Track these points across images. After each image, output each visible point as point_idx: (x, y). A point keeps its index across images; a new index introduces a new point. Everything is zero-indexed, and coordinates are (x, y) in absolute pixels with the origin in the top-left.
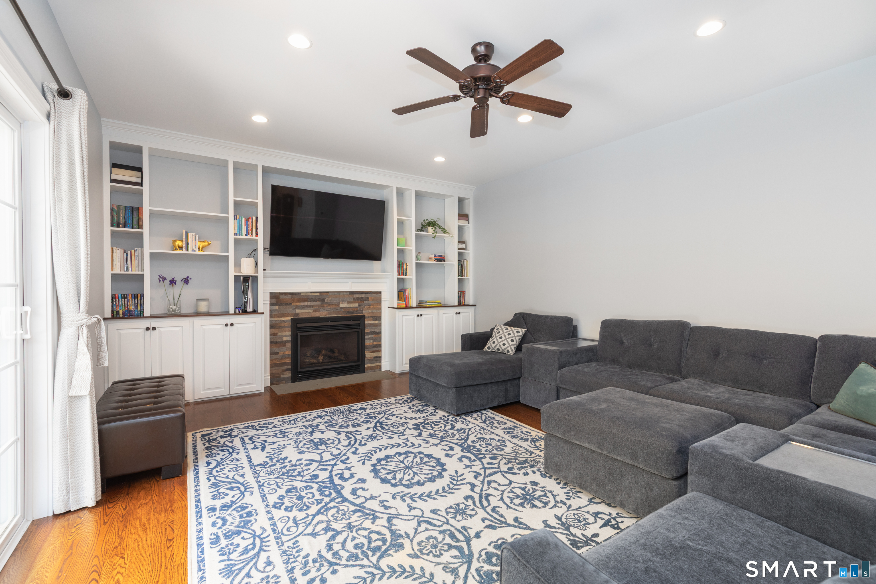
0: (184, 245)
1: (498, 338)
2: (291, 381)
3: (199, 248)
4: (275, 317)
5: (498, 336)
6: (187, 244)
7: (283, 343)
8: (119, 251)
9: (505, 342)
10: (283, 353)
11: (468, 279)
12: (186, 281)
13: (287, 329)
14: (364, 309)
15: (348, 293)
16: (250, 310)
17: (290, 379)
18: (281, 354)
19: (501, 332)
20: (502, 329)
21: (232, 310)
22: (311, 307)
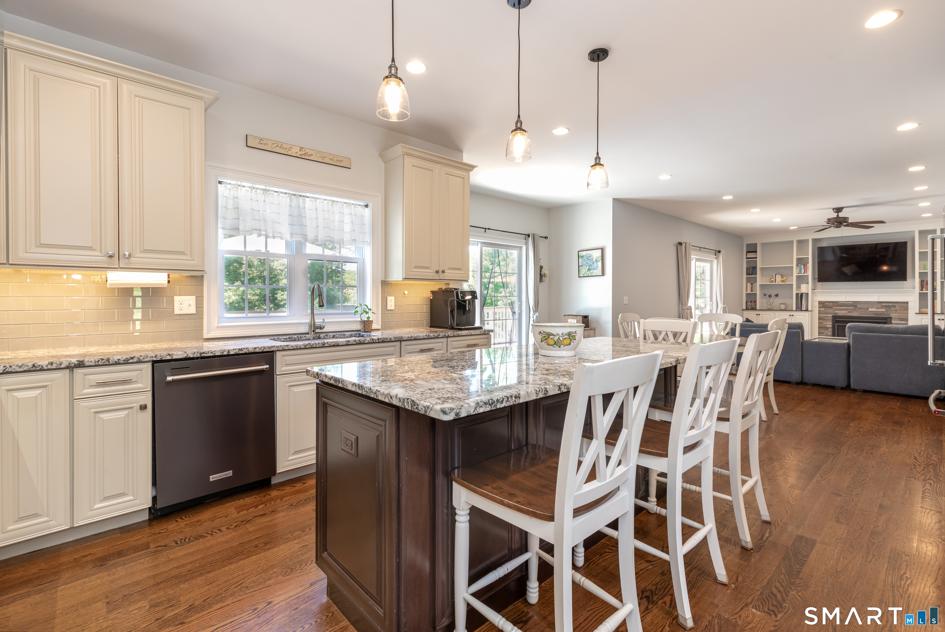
3: (782, 281)
4: (822, 314)
6: (775, 280)
7: (827, 328)
8: (749, 284)
12: (777, 295)
13: (829, 321)
14: (891, 312)
16: (804, 308)
21: (794, 309)
22: (847, 309)
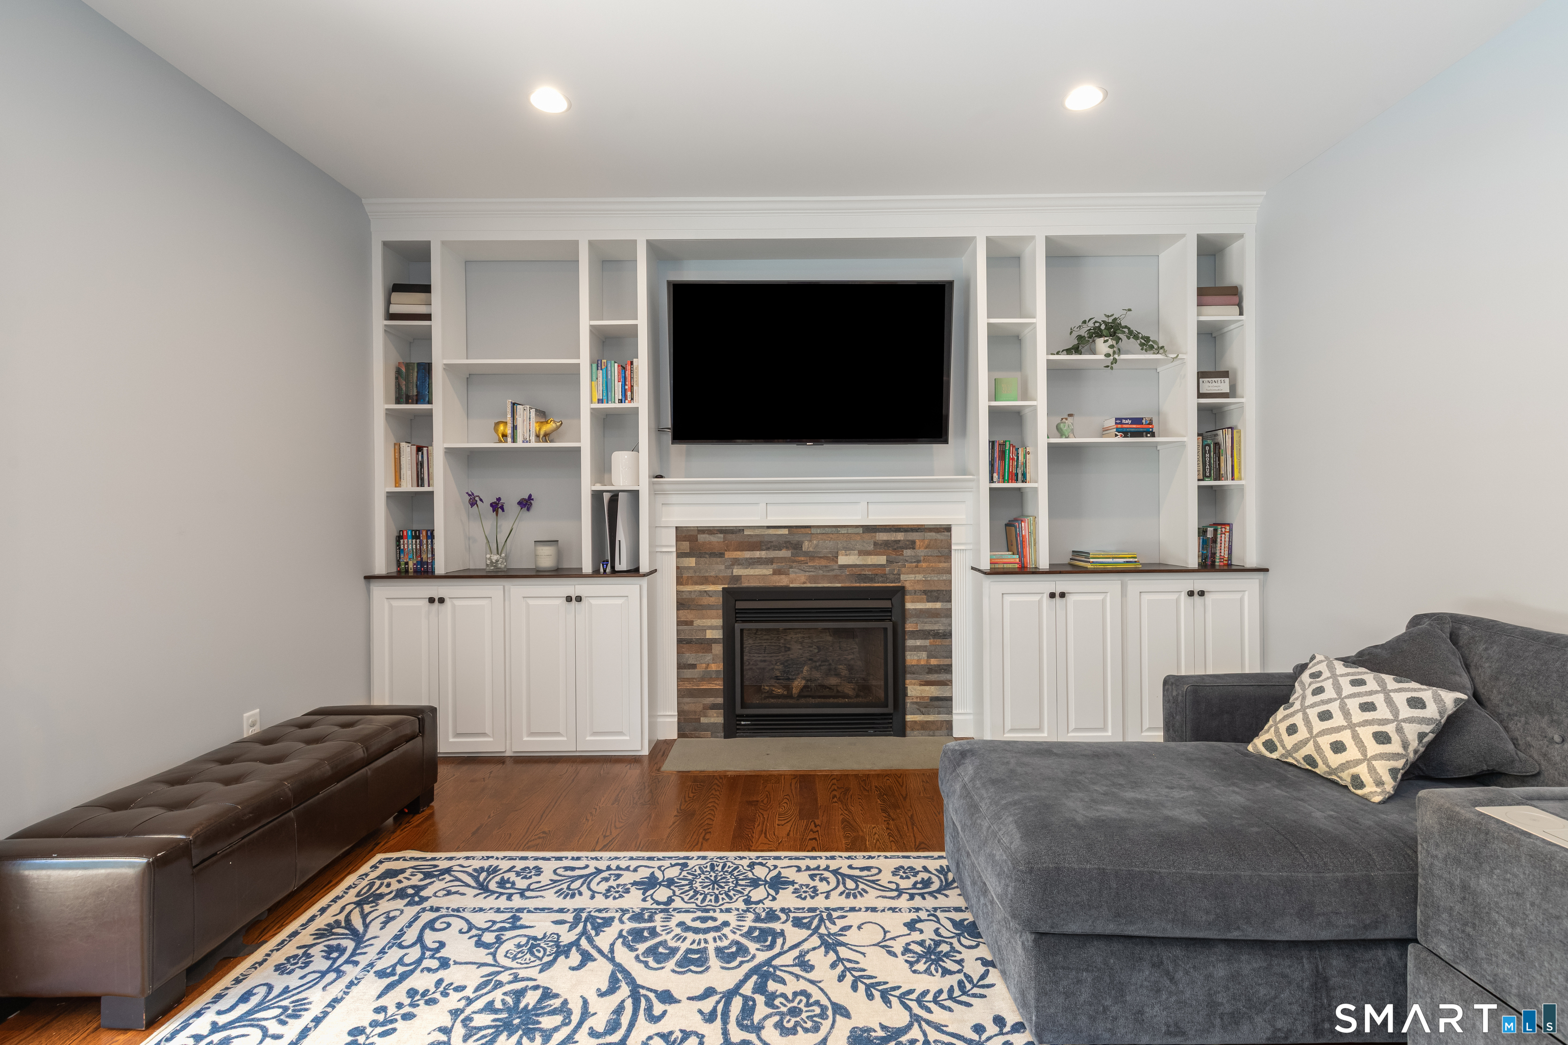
0: (509, 431)
1: (1313, 713)
2: (723, 734)
3: (538, 436)
4: (687, 584)
5: (1313, 706)
6: (514, 428)
7: (705, 645)
8: (409, 449)
9: (1345, 737)
10: (707, 668)
11: (1241, 488)
12: (526, 504)
13: (714, 612)
14: (903, 569)
15: (861, 530)
16: (622, 564)
17: (721, 728)
18: (701, 668)
19: (1330, 693)
20: (1334, 676)
21: (587, 568)
22: (769, 561)
